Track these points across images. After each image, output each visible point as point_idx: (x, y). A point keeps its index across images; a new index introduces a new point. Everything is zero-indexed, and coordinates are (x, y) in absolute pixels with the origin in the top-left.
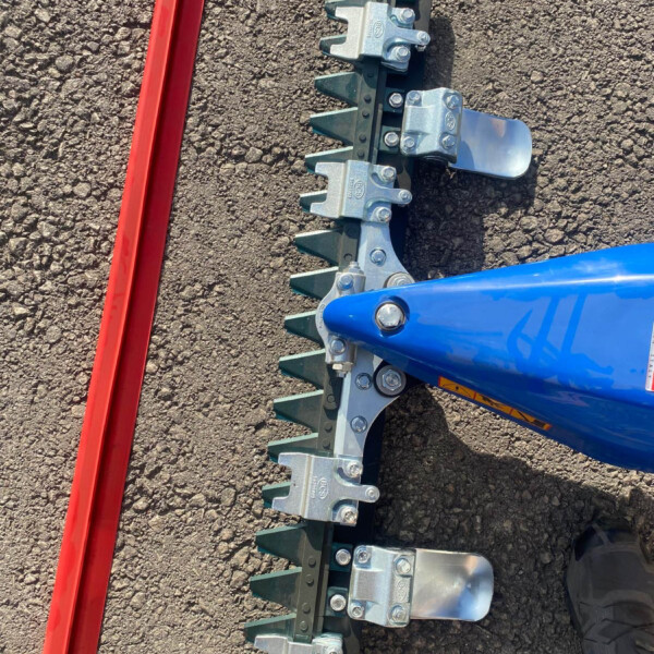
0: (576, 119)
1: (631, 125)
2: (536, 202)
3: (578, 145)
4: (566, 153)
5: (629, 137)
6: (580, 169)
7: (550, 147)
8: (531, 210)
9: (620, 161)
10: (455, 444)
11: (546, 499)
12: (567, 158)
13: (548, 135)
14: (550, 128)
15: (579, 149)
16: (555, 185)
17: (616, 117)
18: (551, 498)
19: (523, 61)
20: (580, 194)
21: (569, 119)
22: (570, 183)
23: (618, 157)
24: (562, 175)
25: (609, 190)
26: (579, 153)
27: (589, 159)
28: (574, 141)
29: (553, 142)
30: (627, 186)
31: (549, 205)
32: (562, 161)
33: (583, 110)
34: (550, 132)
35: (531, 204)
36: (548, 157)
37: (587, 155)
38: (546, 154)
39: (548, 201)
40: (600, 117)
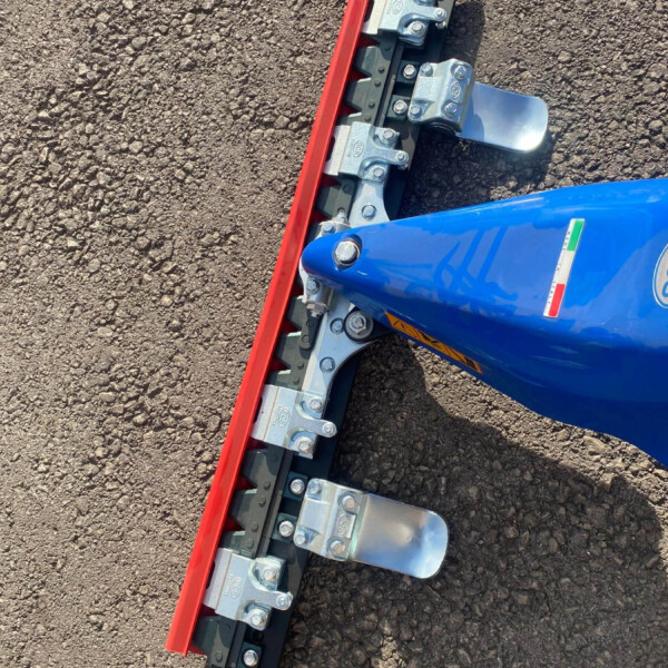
0: (602, 99)
1: (662, 106)
2: (548, 178)
3: (600, 124)
4: (586, 132)
5: (658, 118)
6: (600, 147)
7: (570, 125)
8: (542, 185)
9: (646, 141)
10: (430, 404)
11: (518, 472)
12: (587, 136)
13: (569, 114)
14: (573, 107)
15: (601, 128)
16: (571, 162)
17: (646, 98)
18: (523, 472)
19: (551, 42)
20: (597, 172)
21: (594, 98)
22: (587, 161)
23: (643, 137)
24: (579, 153)
25: (629, 170)
26: (600, 131)
27: (610, 139)
28: (596, 120)
29: (574, 120)
30: (651, 167)
31: (561, 182)
32: (581, 139)
33: (611, 90)
34: (572, 110)
35: (542, 179)
36: (567, 134)
37: (609, 134)
38: (565, 131)
39: (560, 178)
40: (628, 97)
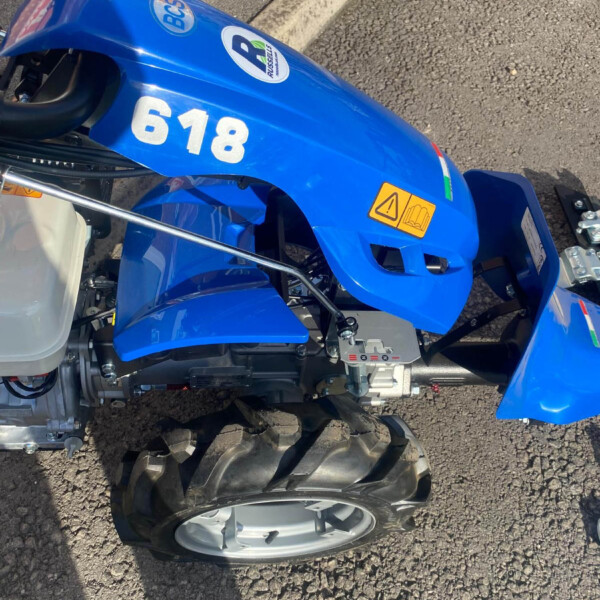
0: (575, 581)
1: (531, 587)
2: (577, 506)
3: (565, 559)
4: (572, 550)
5: (529, 576)
6: (556, 540)
7: (585, 552)
8: (578, 499)
9: (529, 554)
12: (569, 547)
13: (591, 561)
14: (591, 568)
15: (563, 556)
16: (569, 523)
17: (545, 591)
20: (548, 520)
21: (580, 580)
22: (560, 527)
23: (532, 557)
24: (567, 531)
25: (529, 527)
26: (562, 553)
27: (553, 549)
28: (569, 562)
29: (584, 557)
30: (517, 533)
31: (567, 505)
32: (571, 543)
33: (573, 591)
34: (590, 565)
35: (580, 503)
36: (583, 544)
37: (555, 552)
38: (585, 547)
39: (568, 509)
40: (558, 588)
